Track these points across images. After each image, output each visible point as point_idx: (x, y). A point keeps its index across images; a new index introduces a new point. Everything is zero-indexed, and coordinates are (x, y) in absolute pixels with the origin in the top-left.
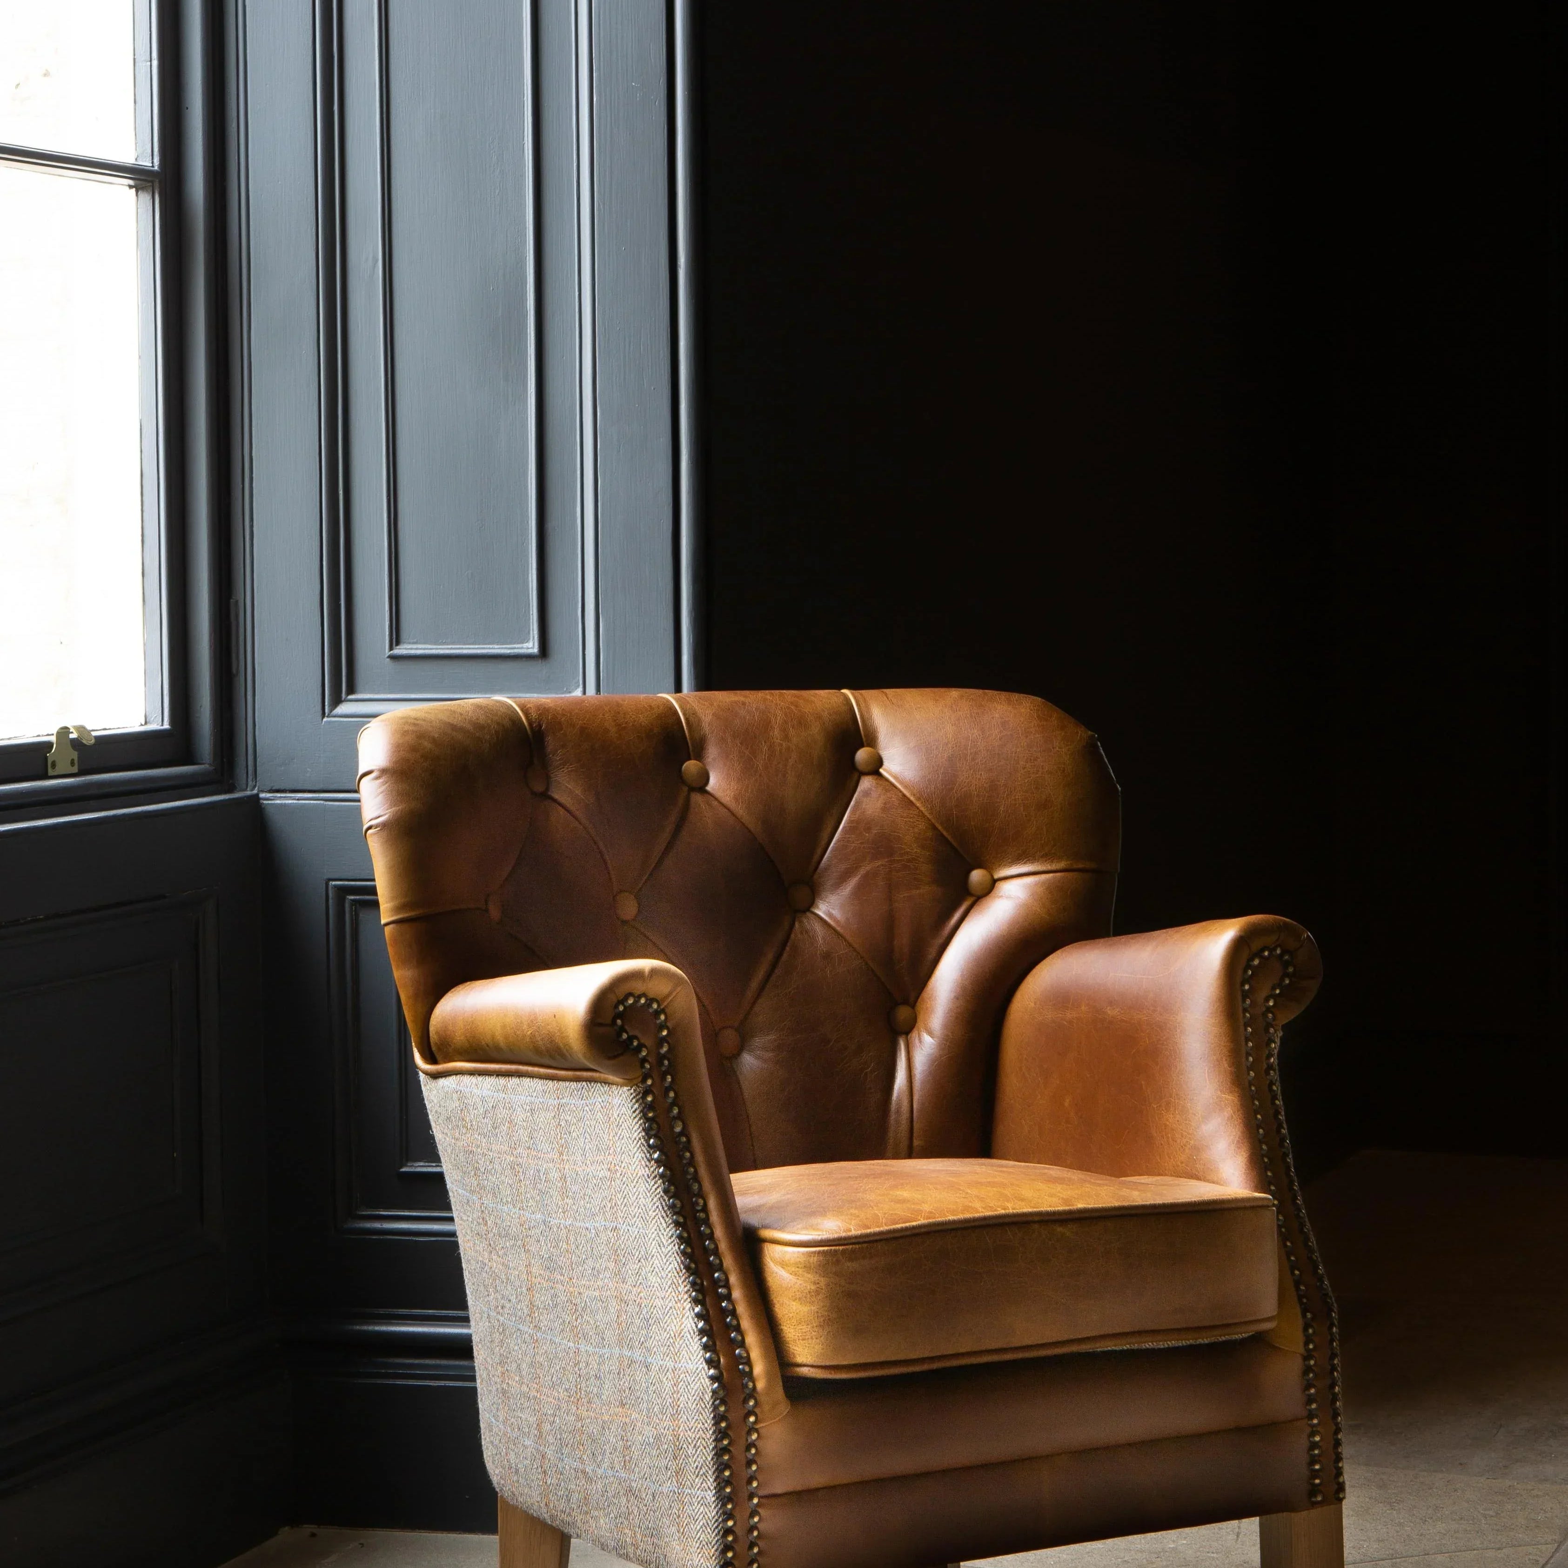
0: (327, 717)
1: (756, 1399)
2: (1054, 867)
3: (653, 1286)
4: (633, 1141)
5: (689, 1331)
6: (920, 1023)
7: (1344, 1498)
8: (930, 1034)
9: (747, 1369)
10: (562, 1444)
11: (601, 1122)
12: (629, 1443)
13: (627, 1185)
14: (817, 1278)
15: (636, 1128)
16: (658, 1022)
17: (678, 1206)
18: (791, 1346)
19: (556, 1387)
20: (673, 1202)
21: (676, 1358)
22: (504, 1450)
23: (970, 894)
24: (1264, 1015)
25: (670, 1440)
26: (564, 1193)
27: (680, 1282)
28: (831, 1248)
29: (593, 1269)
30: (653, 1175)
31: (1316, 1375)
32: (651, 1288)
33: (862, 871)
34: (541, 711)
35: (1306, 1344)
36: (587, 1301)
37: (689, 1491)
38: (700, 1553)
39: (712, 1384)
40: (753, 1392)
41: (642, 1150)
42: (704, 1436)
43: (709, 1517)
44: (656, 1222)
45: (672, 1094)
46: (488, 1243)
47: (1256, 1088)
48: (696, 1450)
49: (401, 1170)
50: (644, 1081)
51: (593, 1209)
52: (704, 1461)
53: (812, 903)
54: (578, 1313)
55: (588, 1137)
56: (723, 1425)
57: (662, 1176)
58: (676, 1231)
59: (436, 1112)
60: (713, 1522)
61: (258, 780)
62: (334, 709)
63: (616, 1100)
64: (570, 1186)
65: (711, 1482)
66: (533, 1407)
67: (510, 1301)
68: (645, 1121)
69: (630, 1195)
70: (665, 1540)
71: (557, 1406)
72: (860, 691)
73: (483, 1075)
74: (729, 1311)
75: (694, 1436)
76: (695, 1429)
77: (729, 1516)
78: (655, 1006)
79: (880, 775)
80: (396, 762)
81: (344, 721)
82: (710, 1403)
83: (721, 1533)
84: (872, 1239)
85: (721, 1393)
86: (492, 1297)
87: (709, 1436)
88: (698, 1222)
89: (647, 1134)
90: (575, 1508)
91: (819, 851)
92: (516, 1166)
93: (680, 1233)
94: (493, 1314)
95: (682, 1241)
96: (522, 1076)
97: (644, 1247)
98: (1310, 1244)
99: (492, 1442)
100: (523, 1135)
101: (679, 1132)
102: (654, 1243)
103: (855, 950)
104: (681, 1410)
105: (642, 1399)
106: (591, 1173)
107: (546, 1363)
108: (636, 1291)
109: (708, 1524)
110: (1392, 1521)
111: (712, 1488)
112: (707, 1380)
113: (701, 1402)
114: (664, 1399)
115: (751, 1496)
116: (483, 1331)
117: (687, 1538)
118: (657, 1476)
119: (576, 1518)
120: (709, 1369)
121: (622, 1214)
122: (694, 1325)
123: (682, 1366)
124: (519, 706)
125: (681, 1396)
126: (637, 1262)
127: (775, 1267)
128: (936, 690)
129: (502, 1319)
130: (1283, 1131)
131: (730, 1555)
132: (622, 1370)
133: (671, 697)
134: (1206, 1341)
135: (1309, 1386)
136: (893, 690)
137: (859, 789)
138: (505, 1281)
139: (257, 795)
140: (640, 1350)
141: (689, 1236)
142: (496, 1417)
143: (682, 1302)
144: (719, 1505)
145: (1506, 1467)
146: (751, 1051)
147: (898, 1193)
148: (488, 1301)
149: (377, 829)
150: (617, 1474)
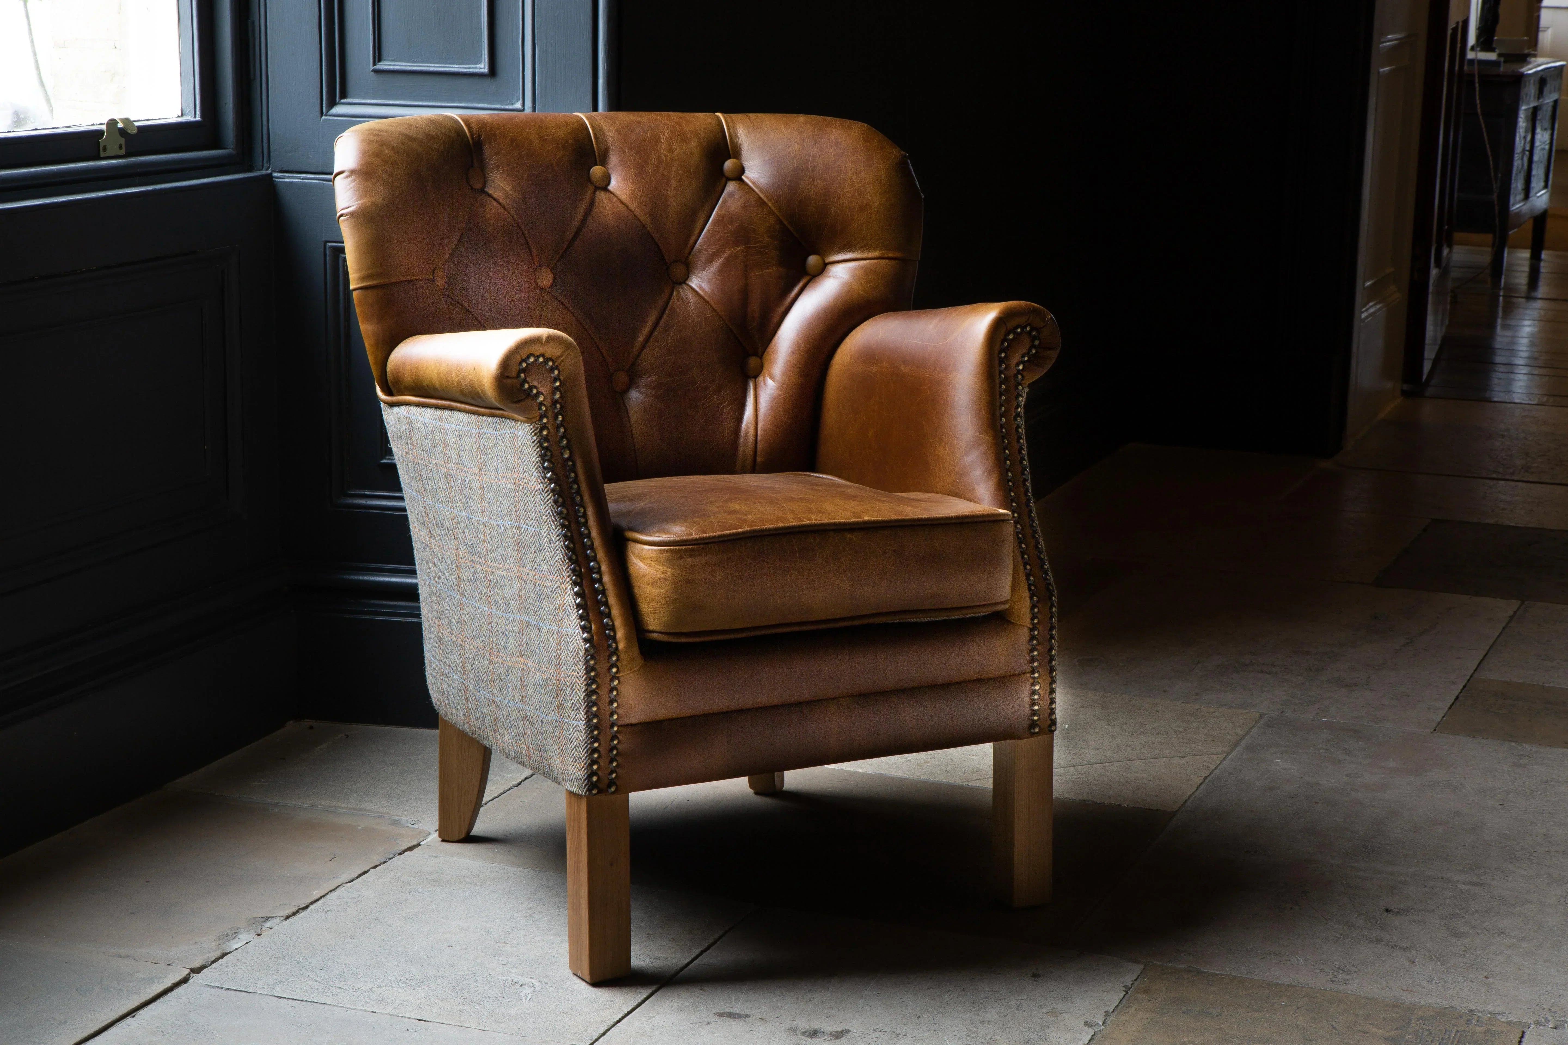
0: (325, 116)
1: (617, 655)
2: (870, 255)
3: (545, 571)
4: (532, 464)
5: (569, 605)
6: (765, 371)
7: (1055, 730)
8: (772, 378)
9: (612, 634)
10: (479, 680)
11: (509, 448)
12: (525, 684)
13: (527, 496)
14: (665, 569)
15: (534, 454)
16: (553, 375)
17: (565, 513)
18: (645, 617)
19: (475, 639)
20: (561, 510)
21: (560, 624)
22: (440, 681)
23: (808, 274)
24: (1016, 376)
25: (554, 683)
26: (482, 498)
27: (564, 569)
28: (676, 547)
29: (502, 555)
30: (546, 489)
31: (1039, 643)
32: (543, 572)
33: (726, 254)
34: (480, 125)
35: (1032, 619)
36: (498, 578)
37: (567, 721)
38: (573, 765)
39: (585, 644)
40: (616, 651)
41: (538, 471)
42: (578, 681)
43: (580, 740)
44: (548, 524)
45: (562, 430)
46: (429, 530)
47: (1006, 431)
48: (573, 692)
49: (381, 462)
50: (541, 419)
51: (503, 512)
52: (578, 700)
53: (687, 277)
54: (491, 587)
55: (500, 458)
56: (593, 674)
57: (553, 490)
58: (562, 531)
59: (392, 431)
60: (583, 743)
61: (271, 162)
62: (330, 110)
63: (520, 433)
64: (486, 494)
65: (582, 715)
66: (459, 652)
67: (444, 573)
68: (541, 449)
69: (529, 503)
70: (549, 754)
71: (476, 653)
72: (730, 115)
73: (426, 407)
74: (599, 591)
75: (571, 681)
76: (572, 676)
77: (595, 739)
78: (550, 364)
79: (742, 181)
80: (362, 165)
81: (337, 120)
82: (583, 658)
83: (589, 751)
84: (707, 541)
85: (592, 651)
86: (431, 570)
87: (582, 682)
88: (579, 525)
89: (542, 459)
90: (488, 726)
91: (693, 238)
92: (448, 476)
93: (565, 533)
94: (432, 582)
95: (567, 539)
96: (453, 410)
97: (538, 542)
98: (1040, 546)
99: (431, 674)
100: (454, 453)
101: (567, 458)
102: (546, 539)
103: (718, 313)
104: (562, 662)
105: (535, 652)
106: (501, 485)
107: (468, 621)
108: (533, 574)
109: (580, 745)
110: (1107, 734)
111: (583, 719)
112: (581, 641)
113: (577, 657)
114: (551, 653)
115: (612, 726)
116: (425, 593)
117: (564, 754)
118: (545, 708)
119: (489, 734)
120: (583, 633)
121: (524, 517)
122: (573, 601)
123: (563, 631)
124: (463, 120)
125: (562, 652)
126: (533, 552)
127: (635, 560)
128: (788, 115)
129: (438, 586)
130: (1025, 463)
131: (595, 767)
132: (521, 630)
133: (584, 115)
134: (956, 617)
135: (1032, 650)
136: (755, 114)
137: (725, 192)
138: (441, 559)
139: (271, 174)
140: (534, 617)
141: (572, 535)
142: (434, 656)
143: (565, 583)
144: (588, 732)
145: (1197, 694)
146: (637, 388)
147: (731, 505)
148: (429, 572)
149: (347, 217)
150: (517, 704)
